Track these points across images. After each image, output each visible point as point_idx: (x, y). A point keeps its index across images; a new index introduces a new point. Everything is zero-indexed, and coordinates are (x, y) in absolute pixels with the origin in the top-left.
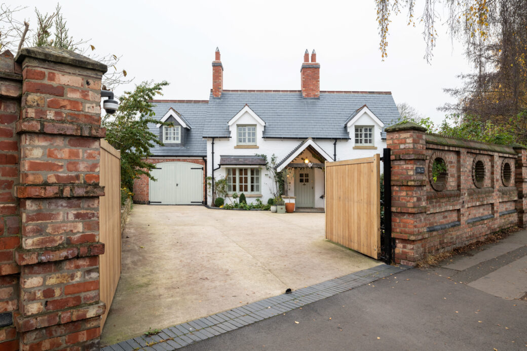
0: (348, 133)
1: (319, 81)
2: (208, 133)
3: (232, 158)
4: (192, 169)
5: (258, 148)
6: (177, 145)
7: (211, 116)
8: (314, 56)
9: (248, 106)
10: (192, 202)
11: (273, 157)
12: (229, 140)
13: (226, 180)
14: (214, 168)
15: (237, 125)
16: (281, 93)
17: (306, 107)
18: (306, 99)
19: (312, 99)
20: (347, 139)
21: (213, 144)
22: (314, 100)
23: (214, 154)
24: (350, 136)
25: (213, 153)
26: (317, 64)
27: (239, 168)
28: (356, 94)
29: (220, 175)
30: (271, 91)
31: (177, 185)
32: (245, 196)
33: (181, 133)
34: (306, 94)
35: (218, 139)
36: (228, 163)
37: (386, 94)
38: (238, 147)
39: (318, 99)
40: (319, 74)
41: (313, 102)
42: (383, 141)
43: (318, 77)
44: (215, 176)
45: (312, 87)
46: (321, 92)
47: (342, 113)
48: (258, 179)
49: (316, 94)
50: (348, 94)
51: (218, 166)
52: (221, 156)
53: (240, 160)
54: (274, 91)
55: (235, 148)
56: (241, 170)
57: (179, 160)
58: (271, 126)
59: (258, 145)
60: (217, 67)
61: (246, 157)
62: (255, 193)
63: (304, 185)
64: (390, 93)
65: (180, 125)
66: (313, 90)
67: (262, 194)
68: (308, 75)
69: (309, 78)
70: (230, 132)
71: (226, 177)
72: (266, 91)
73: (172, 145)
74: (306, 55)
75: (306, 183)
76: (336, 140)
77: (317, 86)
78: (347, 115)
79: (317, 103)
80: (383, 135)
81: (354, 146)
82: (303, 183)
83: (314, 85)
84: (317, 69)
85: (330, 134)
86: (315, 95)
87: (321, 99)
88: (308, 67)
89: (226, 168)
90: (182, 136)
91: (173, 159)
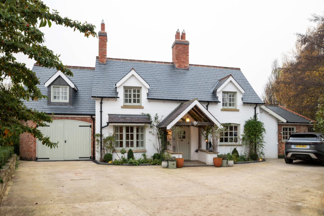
0: (217, 98)
1: (188, 55)
2: (96, 93)
3: (120, 116)
4: (80, 126)
5: (143, 108)
6: (65, 104)
7: (98, 78)
8: (184, 34)
10: (80, 158)
11: (156, 116)
12: (116, 100)
13: (113, 136)
14: (103, 126)
15: (124, 87)
16: (157, 63)
17: (180, 76)
18: (178, 69)
19: (183, 69)
20: (217, 102)
21: (101, 103)
22: (185, 71)
23: (102, 113)
24: (219, 99)
25: (101, 112)
26: (187, 41)
27: (125, 126)
28: (215, 68)
29: (108, 132)
30: (149, 61)
31: (65, 142)
32: (133, 151)
33: (70, 93)
34: (178, 65)
35: (106, 99)
36: (116, 121)
37: (237, 70)
38: (124, 107)
39: (188, 70)
40: (188, 50)
41: (184, 72)
42: (243, 105)
43: (188, 52)
44: (103, 134)
45: (183, 60)
46: (190, 65)
47: (208, 81)
48: (142, 135)
49: (186, 65)
50: (209, 68)
51: (106, 124)
52: (108, 114)
53: (127, 118)
54: (151, 61)
55: (122, 107)
56: (127, 128)
57: (67, 118)
58: (153, 90)
59: (142, 106)
60: (102, 37)
61: (132, 116)
62: (140, 148)
63: (182, 141)
64: (239, 69)
65: (68, 85)
66: (183, 62)
67: (147, 149)
68: (180, 50)
69: (181, 52)
70: (117, 93)
71: (114, 134)
72: (144, 61)
73: (60, 104)
74: (178, 33)
75: (183, 139)
76: (209, 103)
77: (187, 60)
78: (213, 83)
79: (187, 73)
80: (243, 100)
81: (222, 108)
82: (181, 139)
83: (184, 58)
84: (186, 46)
85: (203, 98)
86: (185, 67)
87: (190, 70)
88: (180, 43)
89: (114, 126)
90: (70, 96)
91: (62, 117)
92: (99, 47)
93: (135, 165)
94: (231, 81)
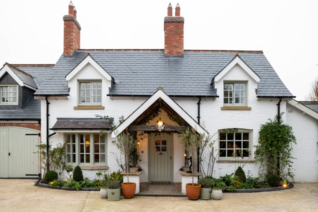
0: (215, 90)
1: (183, 37)
3: (72, 121)
4: (26, 135)
5: (103, 108)
6: (14, 107)
8: (178, 9)
9: (91, 56)
10: (26, 175)
11: (121, 120)
12: (67, 99)
13: (64, 147)
14: (49, 134)
15: (78, 80)
16: (141, 52)
17: (167, 65)
18: (168, 57)
19: (175, 57)
20: (213, 97)
21: (48, 104)
22: (177, 58)
23: (50, 117)
24: (217, 93)
25: (48, 115)
26: (181, 18)
27: (79, 134)
28: (224, 53)
29: (57, 142)
30: (131, 50)
31: (9, 154)
33: (19, 93)
34: (168, 51)
35: (53, 97)
37: (257, 53)
38: (78, 108)
39: (182, 56)
40: (183, 29)
41: (176, 60)
42: (258, 100)
43: (182, 33)
44: (50, 144)
45: (175, 44)
46: (185, 50)
47: (208, 70)
48: (103, 147)
49: (180, 51)
50: (215, 53)
52: (58, 119)
53: (80, 123)
54: (133, 50)
55: (76, 108)
56: (81, 136)
57: (11, 125)
58: (122, 83)
59: (103, 105)
60: (68, 22)
61: (88, 121)
62: (100, 164)
63: (161, 154)
64: (261, 52)
65: (17, 84)
66: (176, 47)
67: (109, 165)
68: (170, 30)
69: (172, 33)
70: (69, 90)
71: (65, 144)
72: (124, 50)
73: (8, 107)
74: (170, 9)
75: (163, 152)
76: (200, 99)
77: (181, 43)
78: (215, 72)
79: (180, 61)
80: (258, 92)
81: (223, 106)
82: (159, 152)
83: (177, 41)
84: (180, 24)
85: (193, 92)
86: (178, 53)
87: (185, 57)
88: (170, 21)
89: (65, 134)
90: (19, 96)
91: (5, 123)
92: (65, 35)
93: (75, 190)
94: (237, 65)
